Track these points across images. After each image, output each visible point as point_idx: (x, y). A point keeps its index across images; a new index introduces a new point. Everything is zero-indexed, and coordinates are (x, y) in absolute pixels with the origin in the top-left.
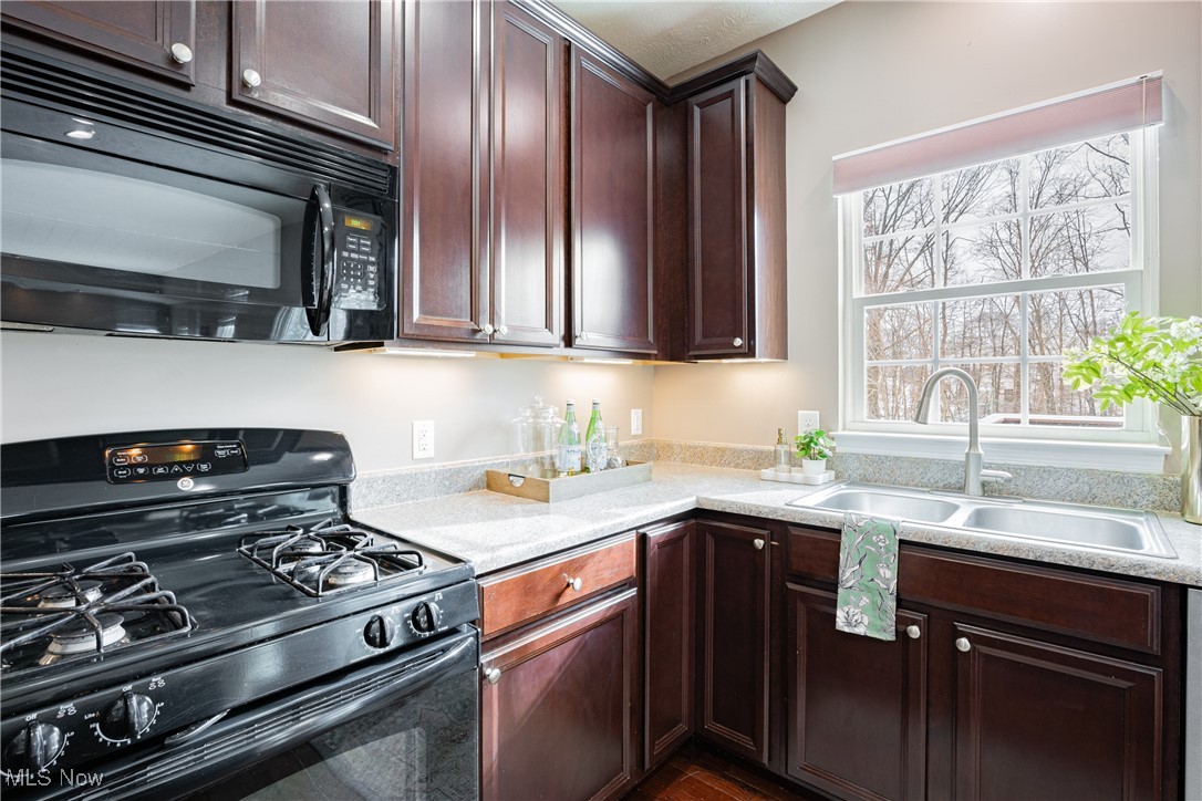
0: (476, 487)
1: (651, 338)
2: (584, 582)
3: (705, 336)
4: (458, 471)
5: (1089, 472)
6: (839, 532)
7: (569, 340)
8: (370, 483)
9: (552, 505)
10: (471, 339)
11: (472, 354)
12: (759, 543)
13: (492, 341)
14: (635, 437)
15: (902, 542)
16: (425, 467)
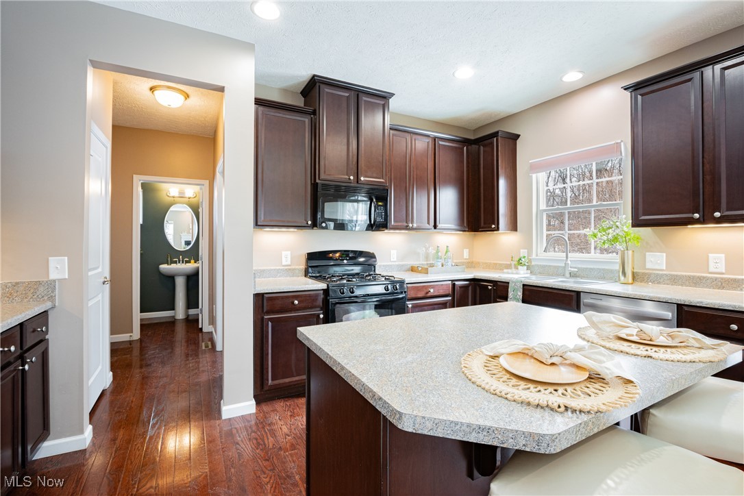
0: (408, 270)
1: (465, 225)
2: (434, 291)
3: (485, 224)
4: (403, 265)
5: (603, 269)
6: (508, 283)
7: (435, 227)
8: (380, 266)
9: (429, 275)
10: (407, 228)
11: (407, 232)
12: (490, 287)
13: (412, 229)
14: (466, 259)
15: (524, 285)
16: (394, 263)
